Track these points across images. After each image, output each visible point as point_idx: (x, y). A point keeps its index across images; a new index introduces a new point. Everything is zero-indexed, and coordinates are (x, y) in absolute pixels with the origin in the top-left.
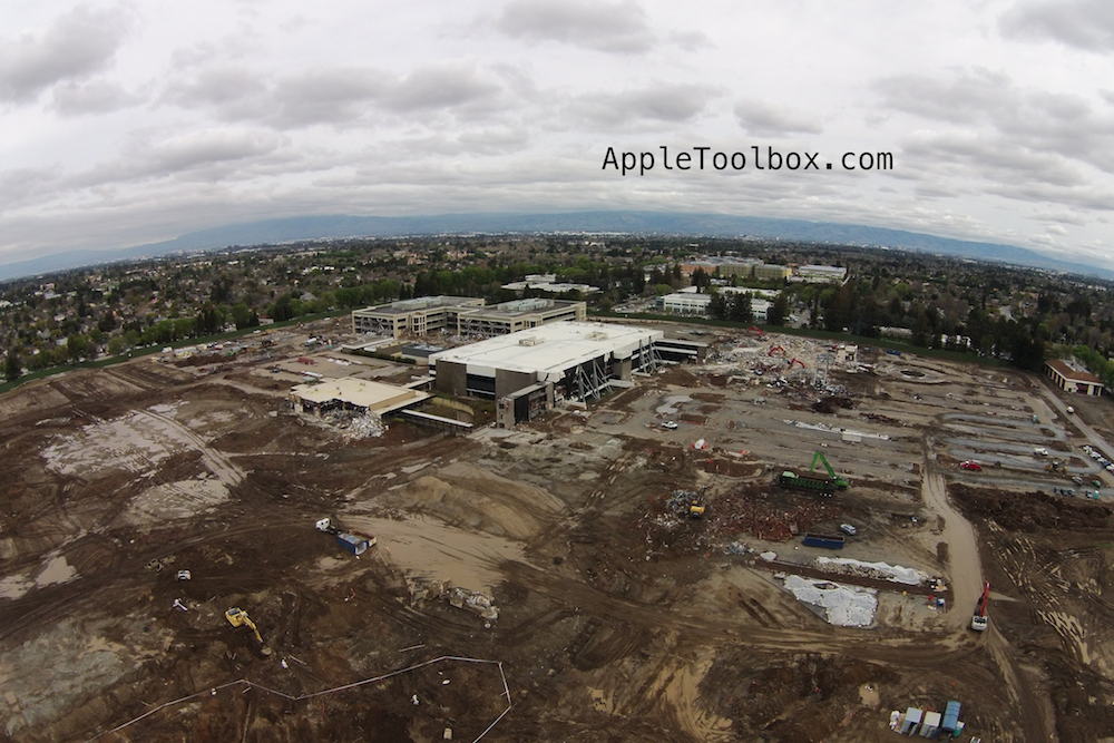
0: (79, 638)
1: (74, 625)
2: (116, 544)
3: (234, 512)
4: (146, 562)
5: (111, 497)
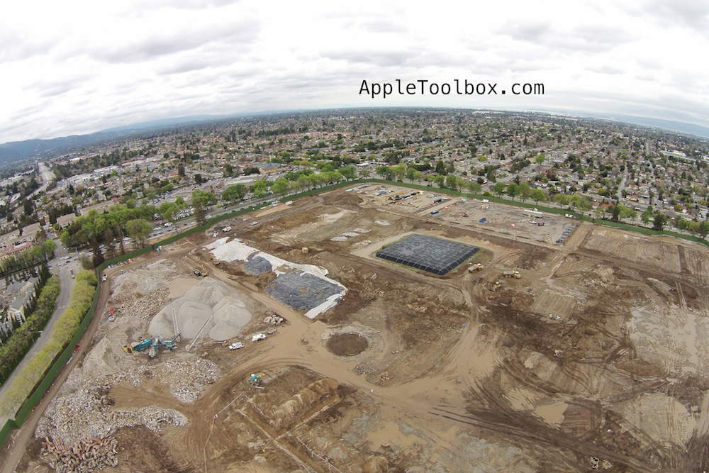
5: (636, 382)
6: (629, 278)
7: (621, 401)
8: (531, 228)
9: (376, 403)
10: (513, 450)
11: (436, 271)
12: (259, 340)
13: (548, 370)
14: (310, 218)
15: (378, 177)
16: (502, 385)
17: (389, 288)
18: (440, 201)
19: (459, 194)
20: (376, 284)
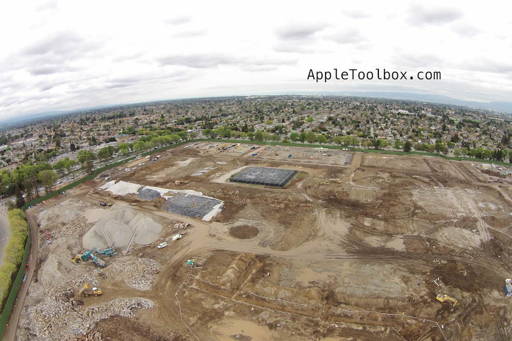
0: (391, 274)
1: (392, 268)
2: (427, 245)
3: (478, 254)
4: (435, 258)
5: (434, 224)
6: (400, 177)
7: (431, 233)
8: (324, 158)
9: (287, 260)
10: (388, 266)
11: (277, 185)
12: (178, 239)
13: (381, 225)
14: (168, 164)
15: (204, 137)
16: (359, 237)
17: (251, 198)
18: (254, 148)
19: (265, 144)
20: (241, 197)
